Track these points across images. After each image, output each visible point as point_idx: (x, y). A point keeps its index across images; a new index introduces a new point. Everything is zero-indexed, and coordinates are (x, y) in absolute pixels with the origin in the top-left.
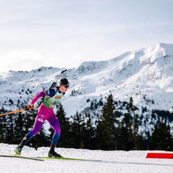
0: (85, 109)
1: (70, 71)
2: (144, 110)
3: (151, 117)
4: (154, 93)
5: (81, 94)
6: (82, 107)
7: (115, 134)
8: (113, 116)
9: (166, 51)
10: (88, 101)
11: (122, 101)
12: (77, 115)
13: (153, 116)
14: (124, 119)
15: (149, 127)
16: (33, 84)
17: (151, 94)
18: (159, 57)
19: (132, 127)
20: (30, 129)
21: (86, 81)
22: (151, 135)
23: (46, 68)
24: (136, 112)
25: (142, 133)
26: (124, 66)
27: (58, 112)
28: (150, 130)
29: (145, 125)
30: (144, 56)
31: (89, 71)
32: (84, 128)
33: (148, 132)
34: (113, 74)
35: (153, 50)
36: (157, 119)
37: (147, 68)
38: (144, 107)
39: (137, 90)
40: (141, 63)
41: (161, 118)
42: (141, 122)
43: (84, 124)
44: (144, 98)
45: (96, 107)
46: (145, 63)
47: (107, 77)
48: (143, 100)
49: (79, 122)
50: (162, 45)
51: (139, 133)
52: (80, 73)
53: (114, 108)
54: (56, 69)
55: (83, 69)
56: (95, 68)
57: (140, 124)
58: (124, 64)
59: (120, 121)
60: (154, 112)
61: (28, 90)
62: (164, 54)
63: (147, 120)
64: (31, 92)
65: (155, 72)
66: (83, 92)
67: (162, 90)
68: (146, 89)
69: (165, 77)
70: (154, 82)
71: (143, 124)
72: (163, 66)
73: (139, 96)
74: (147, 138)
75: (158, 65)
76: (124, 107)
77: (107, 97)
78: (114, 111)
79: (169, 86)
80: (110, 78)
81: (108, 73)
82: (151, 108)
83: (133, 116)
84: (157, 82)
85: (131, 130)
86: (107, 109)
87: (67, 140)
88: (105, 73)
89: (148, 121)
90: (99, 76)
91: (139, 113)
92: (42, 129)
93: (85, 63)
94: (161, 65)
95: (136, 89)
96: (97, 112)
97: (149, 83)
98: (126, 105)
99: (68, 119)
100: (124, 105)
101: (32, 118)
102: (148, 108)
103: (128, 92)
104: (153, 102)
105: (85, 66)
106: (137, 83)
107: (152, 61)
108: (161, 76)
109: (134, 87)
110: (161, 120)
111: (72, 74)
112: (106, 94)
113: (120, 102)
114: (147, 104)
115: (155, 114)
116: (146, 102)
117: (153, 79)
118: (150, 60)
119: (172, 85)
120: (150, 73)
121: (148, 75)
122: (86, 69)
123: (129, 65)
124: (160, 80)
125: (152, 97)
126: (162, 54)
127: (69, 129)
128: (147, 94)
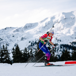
0: (29, 46)
1: (20, 28)
3: (60, 48)
4: (61, 37)
5: (26, 39)
6: (27, 45)
9: (65, 16)
10: (30, 42)
12: (25, 49)
15: (59, 53)
16: (3, 36)
17: (59, 37)
18: (62, 19)
19: (52, 53)
20: (3, 57)
21: (28, 33)
22: (60, 56)
23: (8, 28)
25: (57, 56)
26: (46, 24)
27: (16, 48)
28: (60, 54)
29: (57, 52)
30: (55, 19)
31: (29, 28)
32: (29, 55)
33: (59, 55)
34: (41, 29)
35: (59, 16)
36: (63, 49)
37: (57, 25)
40: (54, 22)
41: (65, 48)
43: (29, 53)
44: (56, 39)
45: (34, 45)
46: (55, 22)
47: (38, 30)
48: (56, 40)
49: (26, 52)
52: (25, 29)
54: (14, 28)
55: (26, 27)
56: (32, 26)
58: (46, 23)
61: (1, 39)
62: (65, 18)
64: (2, 40)
66: (27, 38)
67: (65, 35)
68: (57, 35)
69: (65, 29)
70: (60, 31)
71: (56, 51)
72: (64, 23)
75: (62, 23)
76: (47, 44)
77: (39, 40)
79: (68, 33)
80: (40, 30)
81: (38, 28)
82: (60, 43)
83: (51, 48)
84: (62, 31)
88: (37, 28)
89: (58, 50)
90: (34, 30)
92: (9, 57)
93: (27, 24)
96: (34, 47)
97: (58, 32)
99: (21, 51)
101: (4, 52)
102: (58, 43)
104: (61, 41)
105: (27, 26)
107: (59, 21)
108: (64, 28)
111: (21, 30)
112: (38, 38)
114: (58, 42)
115: (62, 46)
116: (57, 41)
117: (60, 30)
118: (58, 21)
119: (69, 32)
120: (58, 27)
121: (57, 28)
122: (28, 27)
123: (48, 24)
124: (63, 30)
125: (60, 38)
126: (64, 17)
127: (22, 56)
128: (57, 37)
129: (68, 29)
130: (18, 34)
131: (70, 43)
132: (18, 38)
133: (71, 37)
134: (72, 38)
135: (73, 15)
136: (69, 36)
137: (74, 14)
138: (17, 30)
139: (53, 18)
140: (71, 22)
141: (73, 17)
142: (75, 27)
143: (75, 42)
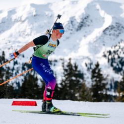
2: (16, 63)
3: (21, 69)
9: (36, 11)
13: (24, 69)
18: (30, 15)
19: (4, 78)
24: (8, 65)
25: (13, 84)
30: (16, 14)
33: (19, 82)
35: (24, 9)
37: (19, 25)
39: (9, 45)
40: (13, 20)
42: (12, 74)
46: (16, 21)
50: (32, 5)
51: (10, 83)
57: (12, 76)
62: (34, 13)
63: (18, 72)
65: (25, 30)
68: (17, 44)
69: (34, 34)
70: (24, 38)
71: (14, 75)
72: (33, 24)
73: (11, 50)
74: (17, 88)
75: (28, 22)
82: (21, 61)
83: (5, 68)
84: (27, 38)
85: (3, 81)
91: (11, 65)
94: (31, 23)
95: (8, 44)
97: (20, 39)
102: (19, 61)
104: (23, 56)
106: (10, 39)
107: (23, 19)
108: (31, 33)
109: (7, 42)
110: (30, 72)
115: (25, 67)
117: (24, 36)
118: (21, 19)
120: (21, 30)
121: (19, 32)
123: (2, 22)
124: (30, 36)
126: (32, 13)
135: (50, 10)
137: (52, 8)
139: (12, 12)
140: (45, 23)
141: (50, 15)
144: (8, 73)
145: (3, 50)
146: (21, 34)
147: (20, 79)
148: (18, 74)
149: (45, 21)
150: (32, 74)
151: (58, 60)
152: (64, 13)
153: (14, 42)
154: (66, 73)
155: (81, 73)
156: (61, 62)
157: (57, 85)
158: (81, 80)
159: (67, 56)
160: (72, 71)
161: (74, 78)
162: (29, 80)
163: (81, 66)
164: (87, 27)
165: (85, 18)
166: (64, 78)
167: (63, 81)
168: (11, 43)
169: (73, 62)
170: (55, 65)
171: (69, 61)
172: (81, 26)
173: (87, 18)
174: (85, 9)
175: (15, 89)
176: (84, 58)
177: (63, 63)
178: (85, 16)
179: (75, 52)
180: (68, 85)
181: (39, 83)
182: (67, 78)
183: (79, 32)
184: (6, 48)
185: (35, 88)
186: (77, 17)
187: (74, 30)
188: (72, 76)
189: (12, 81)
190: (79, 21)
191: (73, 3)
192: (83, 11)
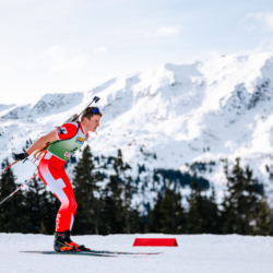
1: (22, 108)
2: (142, 169)
3: (152, 180)
4: (157, 143)
7: (95, 209)
8: (91, 179)
9: (175, 77)
11: (107, 155)
12: (34, 179)
13: (156, 179)
14: (109, 185)
15: (149, 196)
17: (152, 144)
18: (164, 85)
21: (48, 125)
22: (152, 208)
24: (128, 172)
25: (138, 207)
26: (108, 100)
28: (151, 201)
29: (143, 193)
30: (139, 84)
31: (55, 109)
32: (46, 200)
33: (148, 203)
35: (154, 74)
36: (162, 183)
37: (146, 103)
38: (141, 164)
39: (130, 138)
40: (135, 94)
41: (167, 181)
42: (137, 188)
43: (45, 193)
44: (141, 150)
46: (141, 95)
48: (140, 153)
49: (38, 190)
50: (169, 66)
51: (133, 205)
52: (39, 112)
53: (93, 167)
54: (1, 107)
55: (43, 107)
56: (63, 104)
57: (135, 192)
58: (109, 97)
59: (104, 188)
60: (157, 172)
62: (172, 81)
63: (146, 184)
65: (157, 110)
67: (169, 137)
68: (143, 136)
69: (173, 117)
70: (156, 124)
71: (140, 191)
72: (170, 100)
73: (133, 147)
74: (146, 213)
75: (162, 97)
76: (110, 166)
78: (94, 171)
79: (180, 131)
82: (152, 165)
83: (123, 179)
84: (161, 125)
85: (121, 201)
86: (81, 169)
87: (18, 219)
89: (147, 186)
91: (133, 173)
93: (47, 95)
94: (166, 97)
95: (128, 136)
97: (149, 127)
98: (113, 162)
99: (20, 185)
100: (109, 162)
102: (147, 165)
103: (115, 141)
104: (155, 157)
105: (48, 101)
106: (130, 127)
107: (152, 92)
108: (167, 115)
109: (125, 132)
110: (167, 185)
111: (27, 114)
113: (103, 157)
114: (146, 159)
115: (159, 175)
116: (144, 157)
117: (155, 121)
118: (149, 91)
119: (184, 129)
120: (150, 112)
121: (146, 114)
122: (49, 106)
123: (117, 99)
124: (165, 121)
125: (152, 148)
126: (169, 80)
127: (21, 201)
128: (146, 144)
129: (182, 118)
130: (14, 126)
131: (187, 165)
132: (13, 141)
133: (190, 145)
134: (194, 149)
135: (199, 74)
136: (184, 142)
137: (202, 70)
138: (11, 113)
139: (133, 80)
140: (191, 97)
141: (200, 82)
142: (205, 115)
143: (201, 164)
144: (128, 187)
145: (119, 147)
146: (151, 117)
147: (151, 197)
148: (146, 189)
149: (191, 93)
150: (172, 187)
151: (217, 162)
152: (224, 78)
153: (138, 133)
154: (231, 185)
155: (259, 183)
156: (223, 164)
157: (215, 206)
158: (259, 197)
159: (232, 153)
160: (242, 180)
161: (246, 193)
162: (166, 199)
163: (259, 171)
164: (267, 101)
165: (263, 86)
166: (228, 194)
167: (226, 199)
168: (133, 135)
169: (243, 165)
170: (211, 171)
171: (235, 163)
172: (256, 99)
173: (265, 85)
174: (262, 70)
175: (141, 215)
176: (263, 156)
177: (226, 167)
178: (261, 82)
179: (246, 146)
180: (236, 206)
181: (185, 203)
182: (233, 194)
183: (252, 110)
184: (124, 143)
185: (177, 213)
186: (247, 85)
187: (243, 106)
188: (242, 190)
189: (136, 201)
190: (251, 90)
191: (240, 59)
192: (258, 74)
